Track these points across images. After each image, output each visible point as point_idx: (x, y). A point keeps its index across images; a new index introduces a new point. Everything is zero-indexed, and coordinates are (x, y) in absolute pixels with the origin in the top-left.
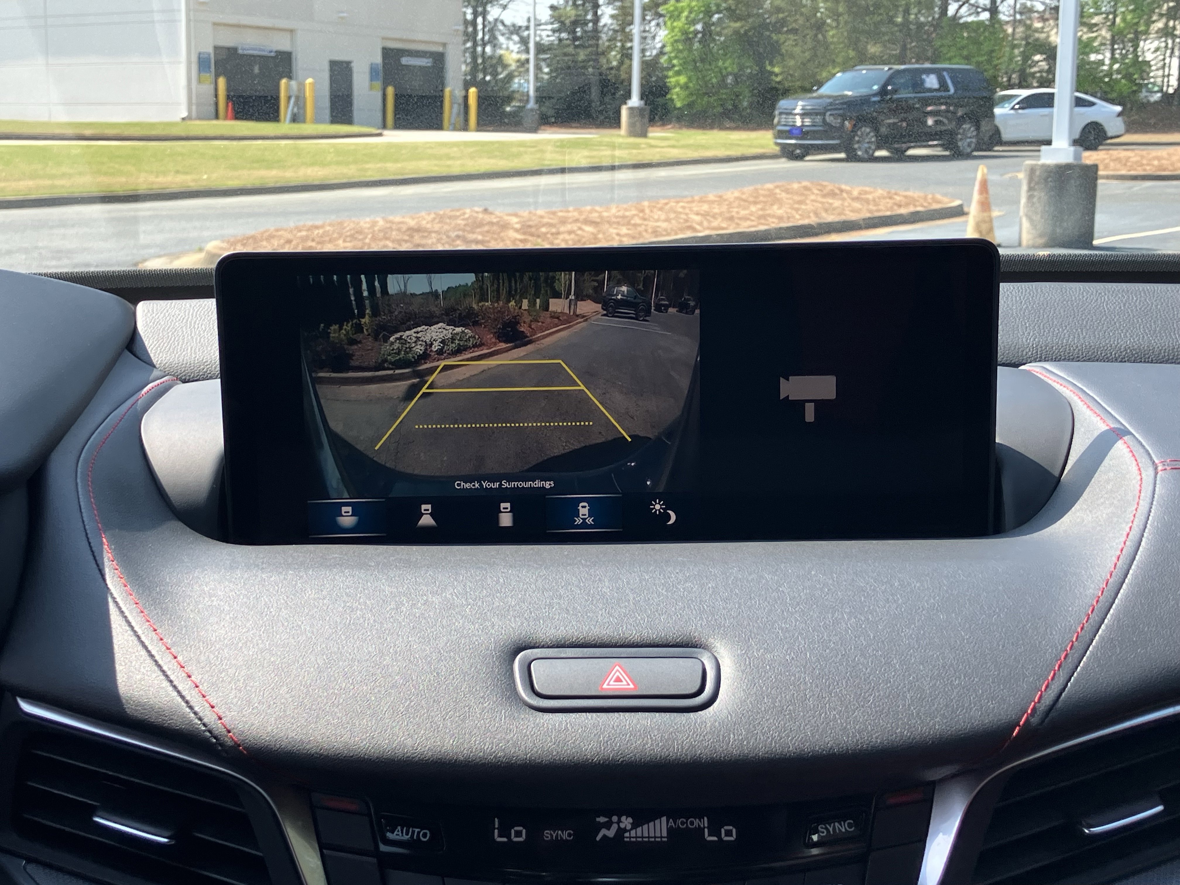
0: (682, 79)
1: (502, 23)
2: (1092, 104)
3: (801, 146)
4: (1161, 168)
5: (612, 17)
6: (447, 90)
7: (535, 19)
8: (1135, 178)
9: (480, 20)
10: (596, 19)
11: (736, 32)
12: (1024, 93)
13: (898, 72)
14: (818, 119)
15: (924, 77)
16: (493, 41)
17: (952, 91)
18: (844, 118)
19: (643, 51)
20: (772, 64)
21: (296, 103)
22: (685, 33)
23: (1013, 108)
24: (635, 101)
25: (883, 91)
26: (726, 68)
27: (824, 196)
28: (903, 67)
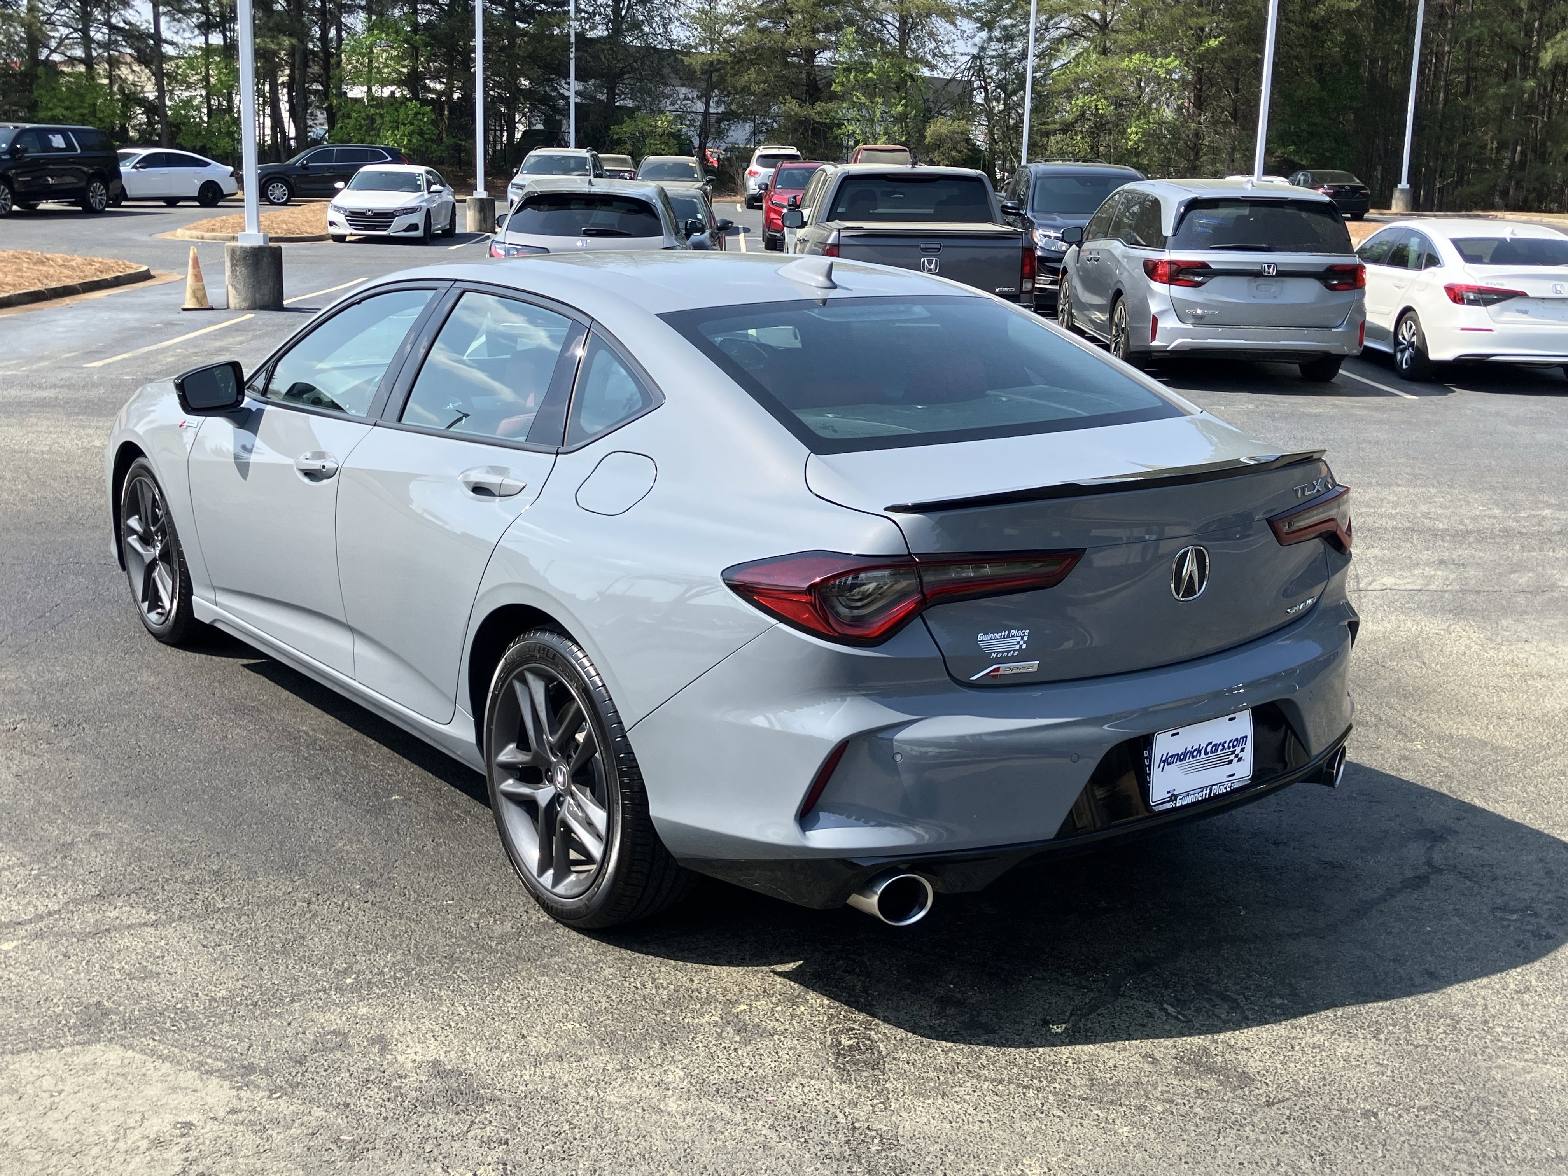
2: (207, 164)
4: (289, 231)
12: (144, 152)
13: (25, 131)
15: (50, 136)
17: (80, 150)
23: (134, 167)
25: (12, 150)
27: (35, 264)
28: (28, 126)
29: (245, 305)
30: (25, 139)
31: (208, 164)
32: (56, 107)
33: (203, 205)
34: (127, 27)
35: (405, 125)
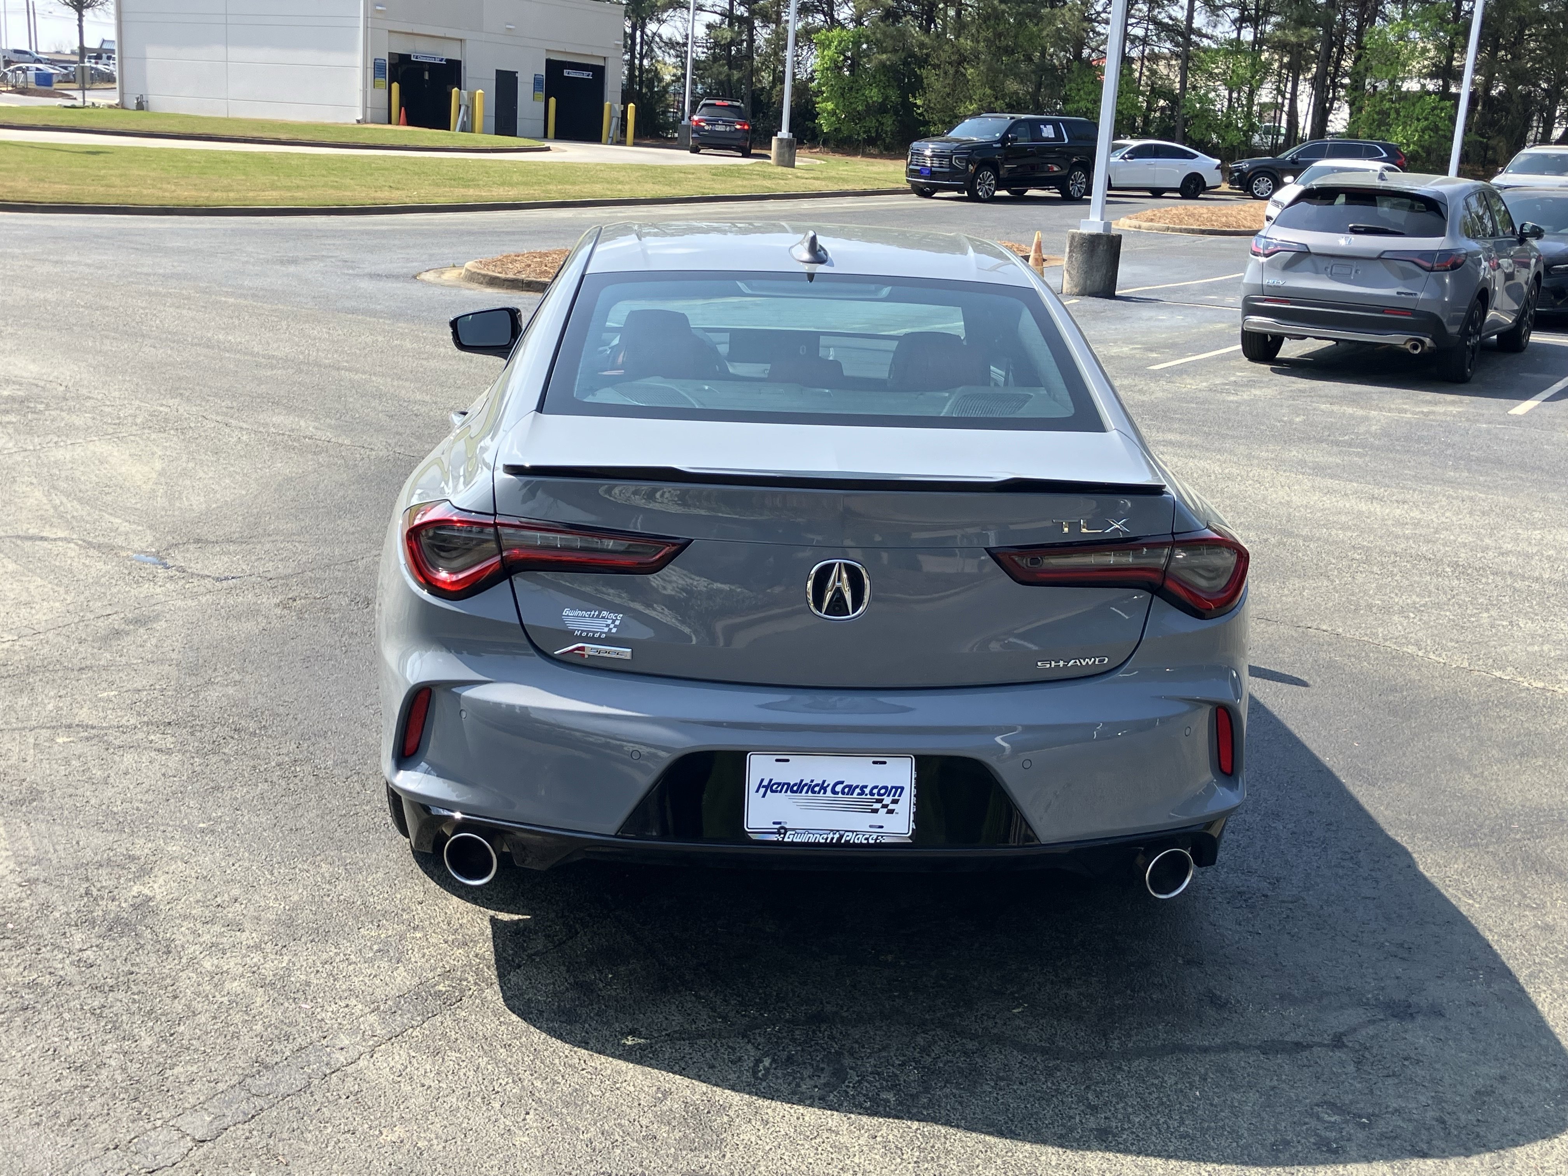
0: (830, 106)
1: (660, 37)
3: (928, 185)
5: (766, 40)
6: (607, 104)
7: (693, 36)
8: (1203, 232)
9: (638, 33)
10: (751, 41)
11: (883, 64)
12: (1135, 143)
13: (1020, 121)
14: (946, 162)
15: (1042, 127)
16: (650, 54)
17: (1066, 141)
18: (968, 162)
19: (794, 74)
20: (915, 98)
21: (467, 111)
22: (835, 62)
23: (1121, 158)
24: (784, 133)
25: (1004, 139)
26: (871, 97)
28: (1023, 117)
29: (1076, 290)
30: (1021, 129)
31: (1196, 156)
32: (1081, 99)
33: (1184, 197)
34: (1171, 22)
35: (1418, 120)
